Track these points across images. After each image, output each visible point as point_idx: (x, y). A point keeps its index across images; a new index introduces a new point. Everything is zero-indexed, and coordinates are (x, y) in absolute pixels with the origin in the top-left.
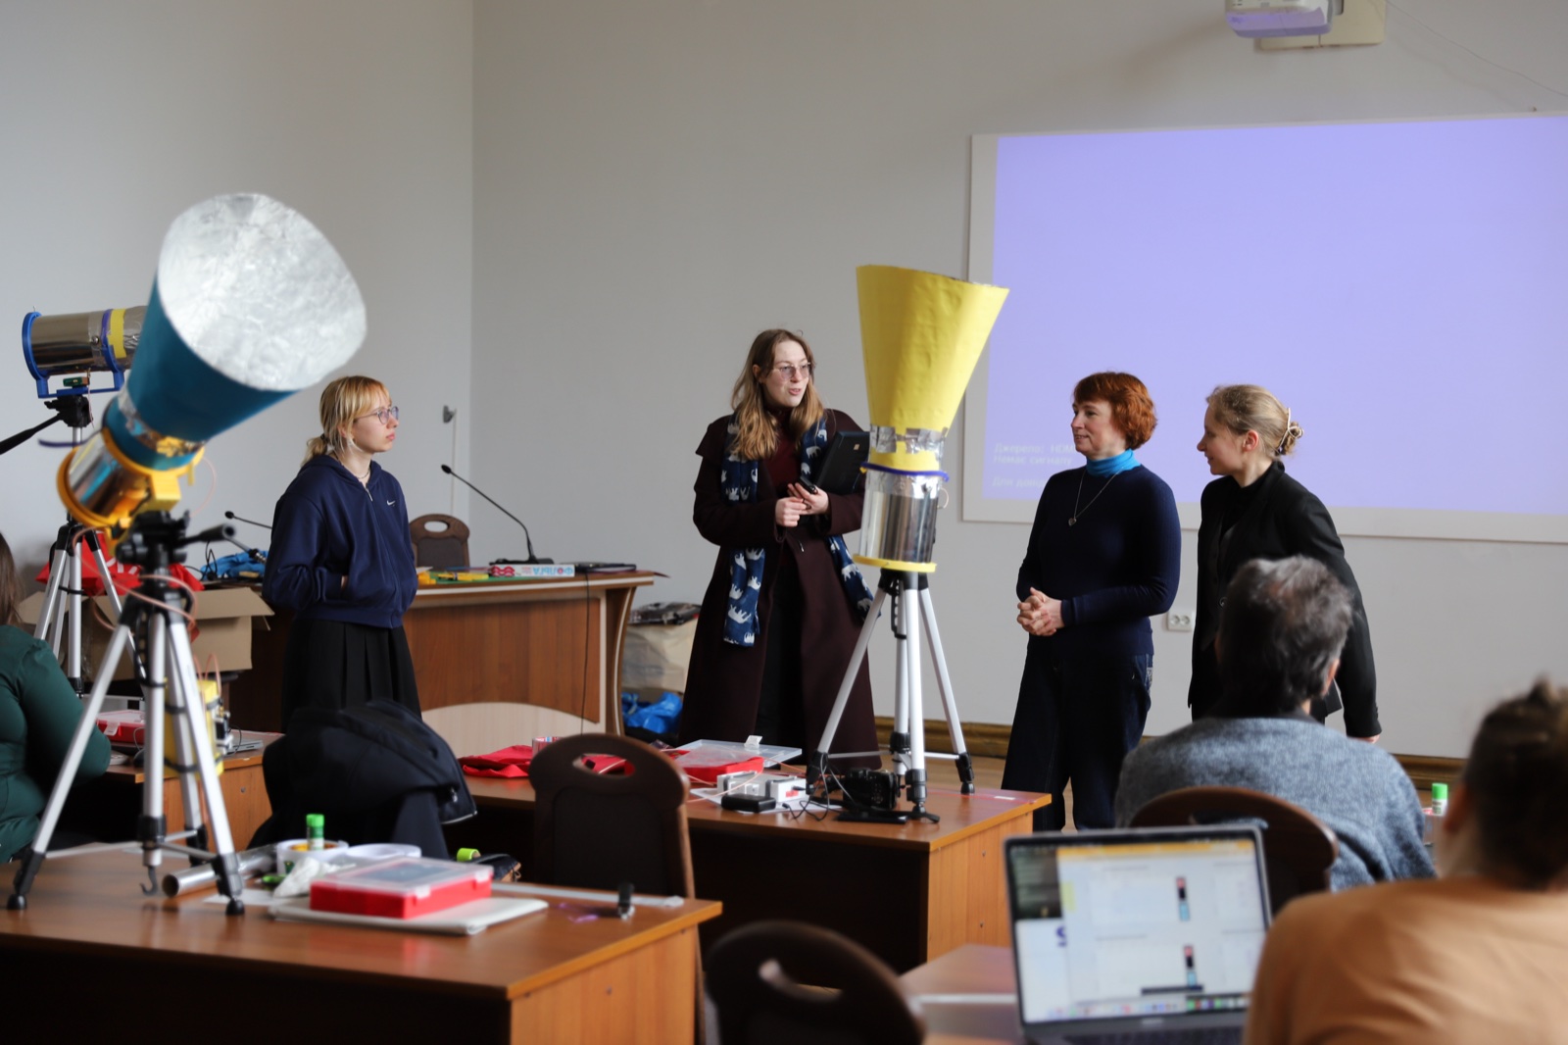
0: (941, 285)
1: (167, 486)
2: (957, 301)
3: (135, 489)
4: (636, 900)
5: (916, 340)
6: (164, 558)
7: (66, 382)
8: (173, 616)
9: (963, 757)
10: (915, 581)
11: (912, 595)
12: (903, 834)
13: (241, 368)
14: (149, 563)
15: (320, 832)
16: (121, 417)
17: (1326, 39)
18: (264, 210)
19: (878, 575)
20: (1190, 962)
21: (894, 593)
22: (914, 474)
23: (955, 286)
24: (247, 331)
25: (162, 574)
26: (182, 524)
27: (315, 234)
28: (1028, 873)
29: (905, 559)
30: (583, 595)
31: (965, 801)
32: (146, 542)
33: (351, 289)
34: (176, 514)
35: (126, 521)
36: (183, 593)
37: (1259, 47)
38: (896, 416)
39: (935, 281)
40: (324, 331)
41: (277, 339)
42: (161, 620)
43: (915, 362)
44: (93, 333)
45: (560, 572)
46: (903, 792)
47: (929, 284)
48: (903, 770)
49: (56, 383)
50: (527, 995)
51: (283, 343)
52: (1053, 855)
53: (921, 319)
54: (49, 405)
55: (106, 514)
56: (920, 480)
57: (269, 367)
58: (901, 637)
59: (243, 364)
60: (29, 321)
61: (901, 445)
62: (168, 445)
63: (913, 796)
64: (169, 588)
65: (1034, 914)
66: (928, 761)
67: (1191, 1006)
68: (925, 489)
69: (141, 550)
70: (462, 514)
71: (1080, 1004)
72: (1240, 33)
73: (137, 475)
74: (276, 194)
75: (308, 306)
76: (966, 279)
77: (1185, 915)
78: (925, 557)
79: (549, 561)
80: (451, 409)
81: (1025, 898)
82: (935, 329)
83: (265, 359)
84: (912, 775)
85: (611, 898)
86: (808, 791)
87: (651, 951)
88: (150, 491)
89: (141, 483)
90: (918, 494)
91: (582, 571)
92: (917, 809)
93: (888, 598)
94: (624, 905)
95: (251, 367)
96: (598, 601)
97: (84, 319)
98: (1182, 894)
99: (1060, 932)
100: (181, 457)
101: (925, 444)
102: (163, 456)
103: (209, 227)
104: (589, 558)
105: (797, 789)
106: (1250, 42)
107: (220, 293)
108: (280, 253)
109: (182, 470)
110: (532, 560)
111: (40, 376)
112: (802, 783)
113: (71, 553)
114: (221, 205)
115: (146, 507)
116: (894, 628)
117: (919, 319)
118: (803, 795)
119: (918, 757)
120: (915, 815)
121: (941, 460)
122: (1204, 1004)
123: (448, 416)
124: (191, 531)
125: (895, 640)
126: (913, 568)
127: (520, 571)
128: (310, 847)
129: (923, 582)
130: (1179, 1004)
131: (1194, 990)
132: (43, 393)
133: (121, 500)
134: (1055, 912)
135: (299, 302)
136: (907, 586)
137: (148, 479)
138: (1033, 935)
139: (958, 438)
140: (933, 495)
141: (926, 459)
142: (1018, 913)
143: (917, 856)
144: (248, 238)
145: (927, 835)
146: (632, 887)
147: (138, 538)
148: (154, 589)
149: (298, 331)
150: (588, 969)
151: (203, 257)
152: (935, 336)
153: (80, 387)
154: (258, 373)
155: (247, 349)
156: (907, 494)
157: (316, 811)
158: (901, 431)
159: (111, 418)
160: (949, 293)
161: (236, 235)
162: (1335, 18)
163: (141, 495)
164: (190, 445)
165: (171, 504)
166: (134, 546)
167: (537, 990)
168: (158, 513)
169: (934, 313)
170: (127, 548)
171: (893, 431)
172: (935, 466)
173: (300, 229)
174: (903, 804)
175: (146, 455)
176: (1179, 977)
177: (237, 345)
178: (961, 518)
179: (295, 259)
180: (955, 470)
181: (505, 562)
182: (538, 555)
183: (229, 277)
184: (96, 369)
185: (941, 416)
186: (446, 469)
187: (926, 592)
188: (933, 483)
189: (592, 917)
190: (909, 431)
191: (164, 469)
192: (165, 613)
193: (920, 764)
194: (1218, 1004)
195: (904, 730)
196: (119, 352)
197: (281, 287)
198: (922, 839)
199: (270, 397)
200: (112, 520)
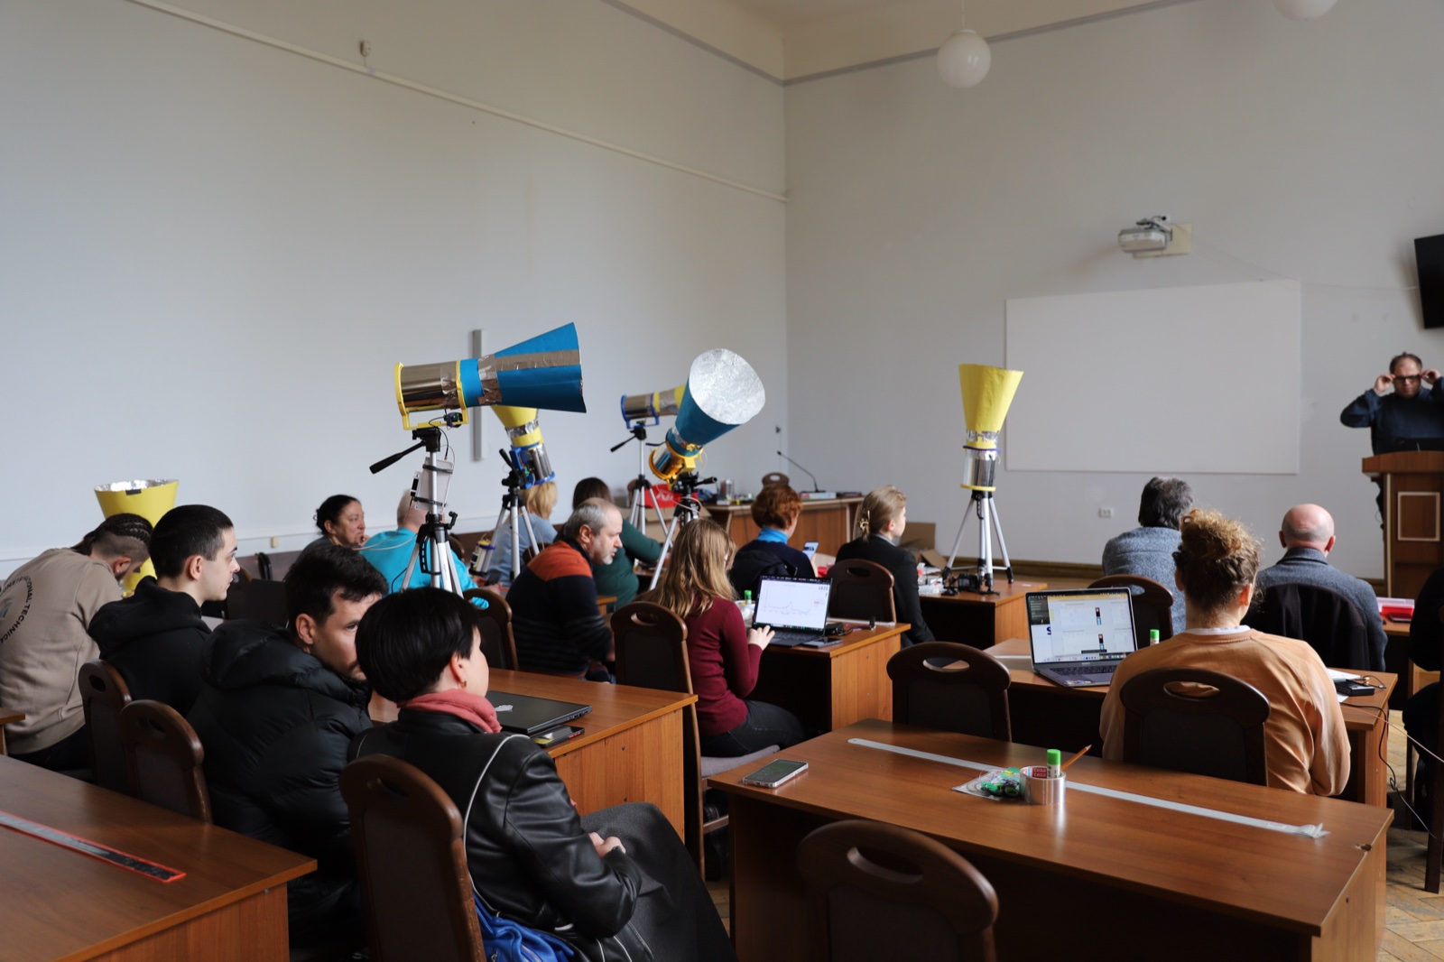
0: (995, 371)
1: (690, 462)
2: (1002, 378)
3: (678, 464)
4: (876, 623)
5: (985, 394)
6: (690, 491)
7: (638, 423)
8: (694, 513)
9: (1009, 569)
10: (987, 495)
11: (986, 501)
12: (984, 599)
13: (717, 415)
14: (685, 492)
15: (750, 597)
16: (673, 436)
17: (1165, 252)
18: (726, 355)
19: (971, 493)
20: (1101, 641)
21: (978, 500)
22: (986, 450)
23: (1001, 372)
24: (719, 402)
25: (689, 497)
26: (696, 477)
27: (745, 363)
28: (1035, 606)
29: (983, 485)
30: (839, 506)
31: (1010, 587)
32: (683, 484)
33: (760, 384)
34: (694, 473)
35: (675, 477)
36: (697, 504)
37: (1135, 257)
38: (977, 426)
39: (992, 370)
40: (749, 400)
41: (731, 404)
42: (689, 514)
43: (985, 404)
44: (647, 404)
45: (829, 497)
46: (984, 583)
47: (990, 371)
48: (983, 574)
49: (633, 423)
50: (837, 656)
51: (733, 406)
52: (1046, 599)
53: (987, 386)
54: (631, 432)
55: (667, 474)
56: (988, 453)
57: (728, 415)
58: (981, 518)
59: (718, 414)
60: (623, 399)
61: (980, 438)
62: (690, 447)
63: (988, 584)
64: (693, 502)
65: (1038, 622)
66: (994, 570)
67: (1102, 658)
68: (990, 456)
69: (682, 488)
70: (785, 472)
71: (1057, 657)
72: (1127, 251)
73: (678, 459)
74: (730, 349)
75: (743, 391)
76: (1005, 368)
77: (1099, 623)
78: (991, 485)
79: (824, 492)
80: (779, 427)
81: (1034, 616)
82: (993, 390)
83: (726, 412)
84: (987, 575)
85: (867, 623)
86: (944, 584)
87: (883, 642)
88: (684, 465)
89: (680, 462)
90: (987, 458)
91: (839, 496)
92: (989, 590)
93: (975, 502)
94: (872, 625)
95: (721, 415)
96: (845, 509)
97: (643, 397)
98: (1098, 614)
99: (1048, 629)
100: (694, 452)
101: (990, 438)
102: (689, 451)
103: (706, 362)
104: (842, 490)
105: (939, 582)
106: (1130, 255)
107: (709, 387)
108: (731, 371)
109: (696, 456)
110: (817, 491)
111: (627, 420)
112: (941, 580)
113: (640, 490)
114: (710, 354)
115: (683, 471)
116: (978, 515)
117: (986, 386)
118: (941, 586)
119: (990, 568)
120: (990, 593)
121: (998, 444)
122: (1107, 657)
123: (778, 430)
124: (699, 480)
125: (979, 520)
126: (986, 489)
127: (813, 496)
128: (746, 603)
129: (990, 495)
130: (1097, 657)
131: (1103, 652)
132: (628, 427)
133: (672, 469)
134: (1047, 621)
135: (739, 389)
136: (983, 497)
137: (683, 460)
138: (1038, 630)
139: (1003, 436)
140: (994, 459)
141: (991, 443)
142: (1031, 622)
143: (990, 609)
144: (720, 366)
145: (994, 600)
146: (875, 618)
147: (680, 483)
148: (686, 502)
149: (739, 401)
150: (867, 645)
151: (703, 374)
152: (993, 393)
153: (642, 424)
154: (724, 417)
155: (719, 408)
156: (982, 458)
157: (749, 589)
158: (979, 432)
159: (669, 436)
160: (999, 375)
161: (715, 366)
162: (1169, 243)
163: (680, 466)
164: (699, 446)
165: (692, 469)
166: (679, 486)
167: (841, 655)
168: (687, 473)
169: (992, 383)
170: (676, 487)
171: (976, 433)
172: (994, 447)
173: (740, 362)
174: (984, 588)
175: (683, 451)
176: (1097, 646)
177: (715, 407)
178: (1005, 469)
179: (737, 373)
180: (1003, 448)
181: (804, 492)
182: (820, 489)
183: (713, 381)
184: (648, 416)
185: (997, 426)
186: (779, 453)
187: (992, 499)
188: (994, 454)
189: (859, 629)
190: (983, 432)
191: (689, 456)
192: (691, 512)
193: (991, 572)
194: (1113, 657)
195: (983, 557)
196: (657, 410)
197: (732, 384)
198: (992, 601)
199: (731, 427)
200: (669, 476)
